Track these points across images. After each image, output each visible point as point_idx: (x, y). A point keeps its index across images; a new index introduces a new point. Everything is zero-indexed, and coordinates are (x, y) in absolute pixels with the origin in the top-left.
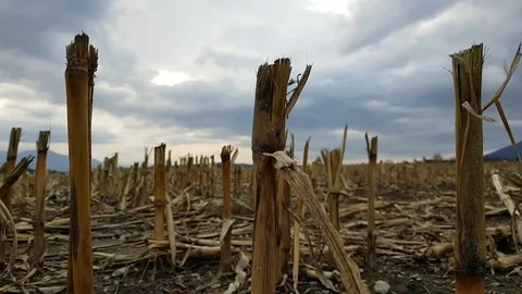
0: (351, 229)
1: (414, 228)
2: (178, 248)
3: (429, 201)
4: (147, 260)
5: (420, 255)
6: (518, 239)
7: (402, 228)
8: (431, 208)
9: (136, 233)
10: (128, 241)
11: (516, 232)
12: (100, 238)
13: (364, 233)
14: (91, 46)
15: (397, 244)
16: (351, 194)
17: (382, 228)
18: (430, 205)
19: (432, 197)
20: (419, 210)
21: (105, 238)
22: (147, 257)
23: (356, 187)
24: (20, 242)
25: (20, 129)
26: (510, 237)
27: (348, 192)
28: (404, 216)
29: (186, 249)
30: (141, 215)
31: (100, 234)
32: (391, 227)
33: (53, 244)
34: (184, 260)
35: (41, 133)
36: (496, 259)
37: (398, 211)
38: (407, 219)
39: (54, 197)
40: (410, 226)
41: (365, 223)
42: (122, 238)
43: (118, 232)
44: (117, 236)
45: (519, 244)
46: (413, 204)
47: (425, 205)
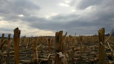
0: (77, 53)
1: (91, 53)
2: (39, 60)
3: (94, 46)
4: (32, 63)
5: (92, 61)
6: (113, 57)
7: (88, 53)
8: (94, 48)
9: (30, 54)
10: (28, 56)
11: (113, 55)
12: (22, 56)
13: (80, 54)
14: (19, 30)
15: (87, 57)
16: (77, 44)
17: (84, 53)
18: (94, 47)
19: (94, 45)
20: (92, 48)
21: (23, 56)
22: (32, 62)
23: (78, 42)
24: (4, 57)
25: (4, 34)
26: (112, 56)
27: (76, 43)
28: (88, 50)
29: (40, 60)
30: (31, 50)
31: (22, 55)
32: (85, 53)
33: (11, 57)
34: (40, 62)
35: (9, 35)
36: (108, 62)
37: (87, 49)
38: (89, 51)
39: (12, 45)
40: (90, 53)
41: (80, 52)
42: (27, 55)
43: (26, 54)
44: (26, 55)
45: (113, 58)
46: (90, 47)
47: (93, 47)
